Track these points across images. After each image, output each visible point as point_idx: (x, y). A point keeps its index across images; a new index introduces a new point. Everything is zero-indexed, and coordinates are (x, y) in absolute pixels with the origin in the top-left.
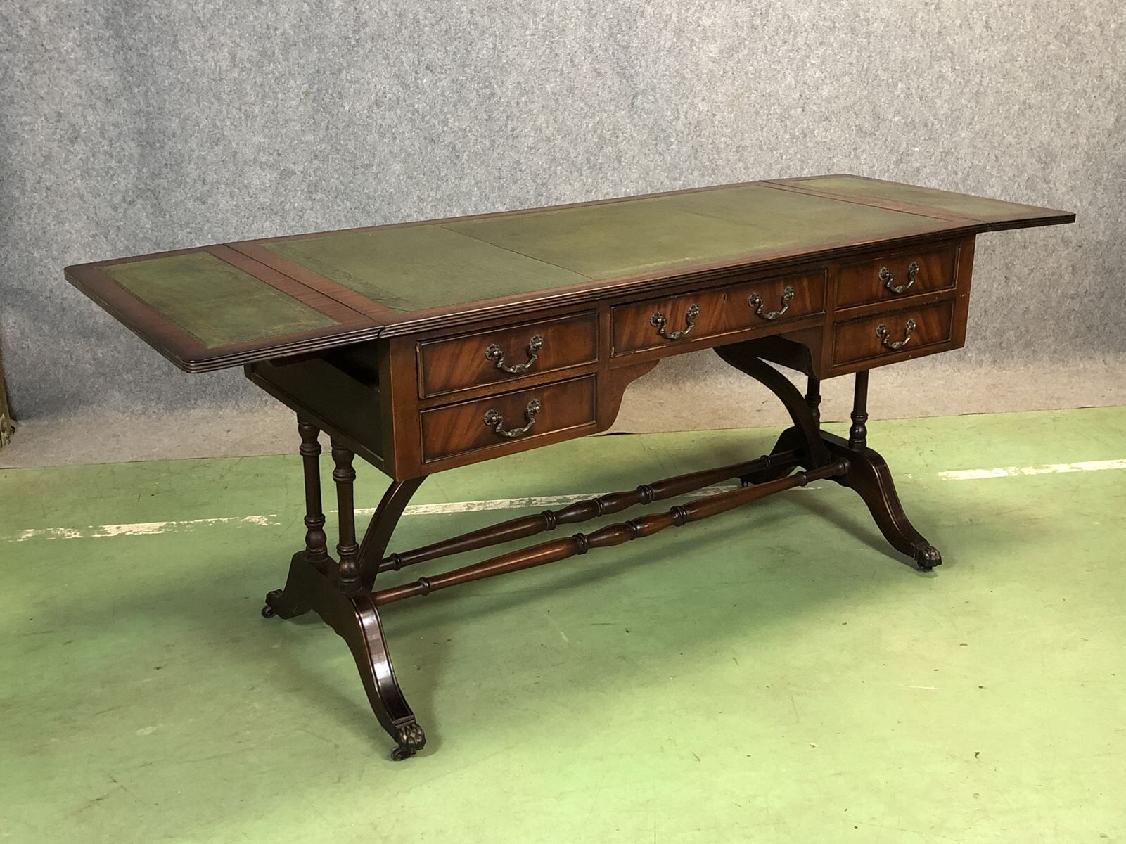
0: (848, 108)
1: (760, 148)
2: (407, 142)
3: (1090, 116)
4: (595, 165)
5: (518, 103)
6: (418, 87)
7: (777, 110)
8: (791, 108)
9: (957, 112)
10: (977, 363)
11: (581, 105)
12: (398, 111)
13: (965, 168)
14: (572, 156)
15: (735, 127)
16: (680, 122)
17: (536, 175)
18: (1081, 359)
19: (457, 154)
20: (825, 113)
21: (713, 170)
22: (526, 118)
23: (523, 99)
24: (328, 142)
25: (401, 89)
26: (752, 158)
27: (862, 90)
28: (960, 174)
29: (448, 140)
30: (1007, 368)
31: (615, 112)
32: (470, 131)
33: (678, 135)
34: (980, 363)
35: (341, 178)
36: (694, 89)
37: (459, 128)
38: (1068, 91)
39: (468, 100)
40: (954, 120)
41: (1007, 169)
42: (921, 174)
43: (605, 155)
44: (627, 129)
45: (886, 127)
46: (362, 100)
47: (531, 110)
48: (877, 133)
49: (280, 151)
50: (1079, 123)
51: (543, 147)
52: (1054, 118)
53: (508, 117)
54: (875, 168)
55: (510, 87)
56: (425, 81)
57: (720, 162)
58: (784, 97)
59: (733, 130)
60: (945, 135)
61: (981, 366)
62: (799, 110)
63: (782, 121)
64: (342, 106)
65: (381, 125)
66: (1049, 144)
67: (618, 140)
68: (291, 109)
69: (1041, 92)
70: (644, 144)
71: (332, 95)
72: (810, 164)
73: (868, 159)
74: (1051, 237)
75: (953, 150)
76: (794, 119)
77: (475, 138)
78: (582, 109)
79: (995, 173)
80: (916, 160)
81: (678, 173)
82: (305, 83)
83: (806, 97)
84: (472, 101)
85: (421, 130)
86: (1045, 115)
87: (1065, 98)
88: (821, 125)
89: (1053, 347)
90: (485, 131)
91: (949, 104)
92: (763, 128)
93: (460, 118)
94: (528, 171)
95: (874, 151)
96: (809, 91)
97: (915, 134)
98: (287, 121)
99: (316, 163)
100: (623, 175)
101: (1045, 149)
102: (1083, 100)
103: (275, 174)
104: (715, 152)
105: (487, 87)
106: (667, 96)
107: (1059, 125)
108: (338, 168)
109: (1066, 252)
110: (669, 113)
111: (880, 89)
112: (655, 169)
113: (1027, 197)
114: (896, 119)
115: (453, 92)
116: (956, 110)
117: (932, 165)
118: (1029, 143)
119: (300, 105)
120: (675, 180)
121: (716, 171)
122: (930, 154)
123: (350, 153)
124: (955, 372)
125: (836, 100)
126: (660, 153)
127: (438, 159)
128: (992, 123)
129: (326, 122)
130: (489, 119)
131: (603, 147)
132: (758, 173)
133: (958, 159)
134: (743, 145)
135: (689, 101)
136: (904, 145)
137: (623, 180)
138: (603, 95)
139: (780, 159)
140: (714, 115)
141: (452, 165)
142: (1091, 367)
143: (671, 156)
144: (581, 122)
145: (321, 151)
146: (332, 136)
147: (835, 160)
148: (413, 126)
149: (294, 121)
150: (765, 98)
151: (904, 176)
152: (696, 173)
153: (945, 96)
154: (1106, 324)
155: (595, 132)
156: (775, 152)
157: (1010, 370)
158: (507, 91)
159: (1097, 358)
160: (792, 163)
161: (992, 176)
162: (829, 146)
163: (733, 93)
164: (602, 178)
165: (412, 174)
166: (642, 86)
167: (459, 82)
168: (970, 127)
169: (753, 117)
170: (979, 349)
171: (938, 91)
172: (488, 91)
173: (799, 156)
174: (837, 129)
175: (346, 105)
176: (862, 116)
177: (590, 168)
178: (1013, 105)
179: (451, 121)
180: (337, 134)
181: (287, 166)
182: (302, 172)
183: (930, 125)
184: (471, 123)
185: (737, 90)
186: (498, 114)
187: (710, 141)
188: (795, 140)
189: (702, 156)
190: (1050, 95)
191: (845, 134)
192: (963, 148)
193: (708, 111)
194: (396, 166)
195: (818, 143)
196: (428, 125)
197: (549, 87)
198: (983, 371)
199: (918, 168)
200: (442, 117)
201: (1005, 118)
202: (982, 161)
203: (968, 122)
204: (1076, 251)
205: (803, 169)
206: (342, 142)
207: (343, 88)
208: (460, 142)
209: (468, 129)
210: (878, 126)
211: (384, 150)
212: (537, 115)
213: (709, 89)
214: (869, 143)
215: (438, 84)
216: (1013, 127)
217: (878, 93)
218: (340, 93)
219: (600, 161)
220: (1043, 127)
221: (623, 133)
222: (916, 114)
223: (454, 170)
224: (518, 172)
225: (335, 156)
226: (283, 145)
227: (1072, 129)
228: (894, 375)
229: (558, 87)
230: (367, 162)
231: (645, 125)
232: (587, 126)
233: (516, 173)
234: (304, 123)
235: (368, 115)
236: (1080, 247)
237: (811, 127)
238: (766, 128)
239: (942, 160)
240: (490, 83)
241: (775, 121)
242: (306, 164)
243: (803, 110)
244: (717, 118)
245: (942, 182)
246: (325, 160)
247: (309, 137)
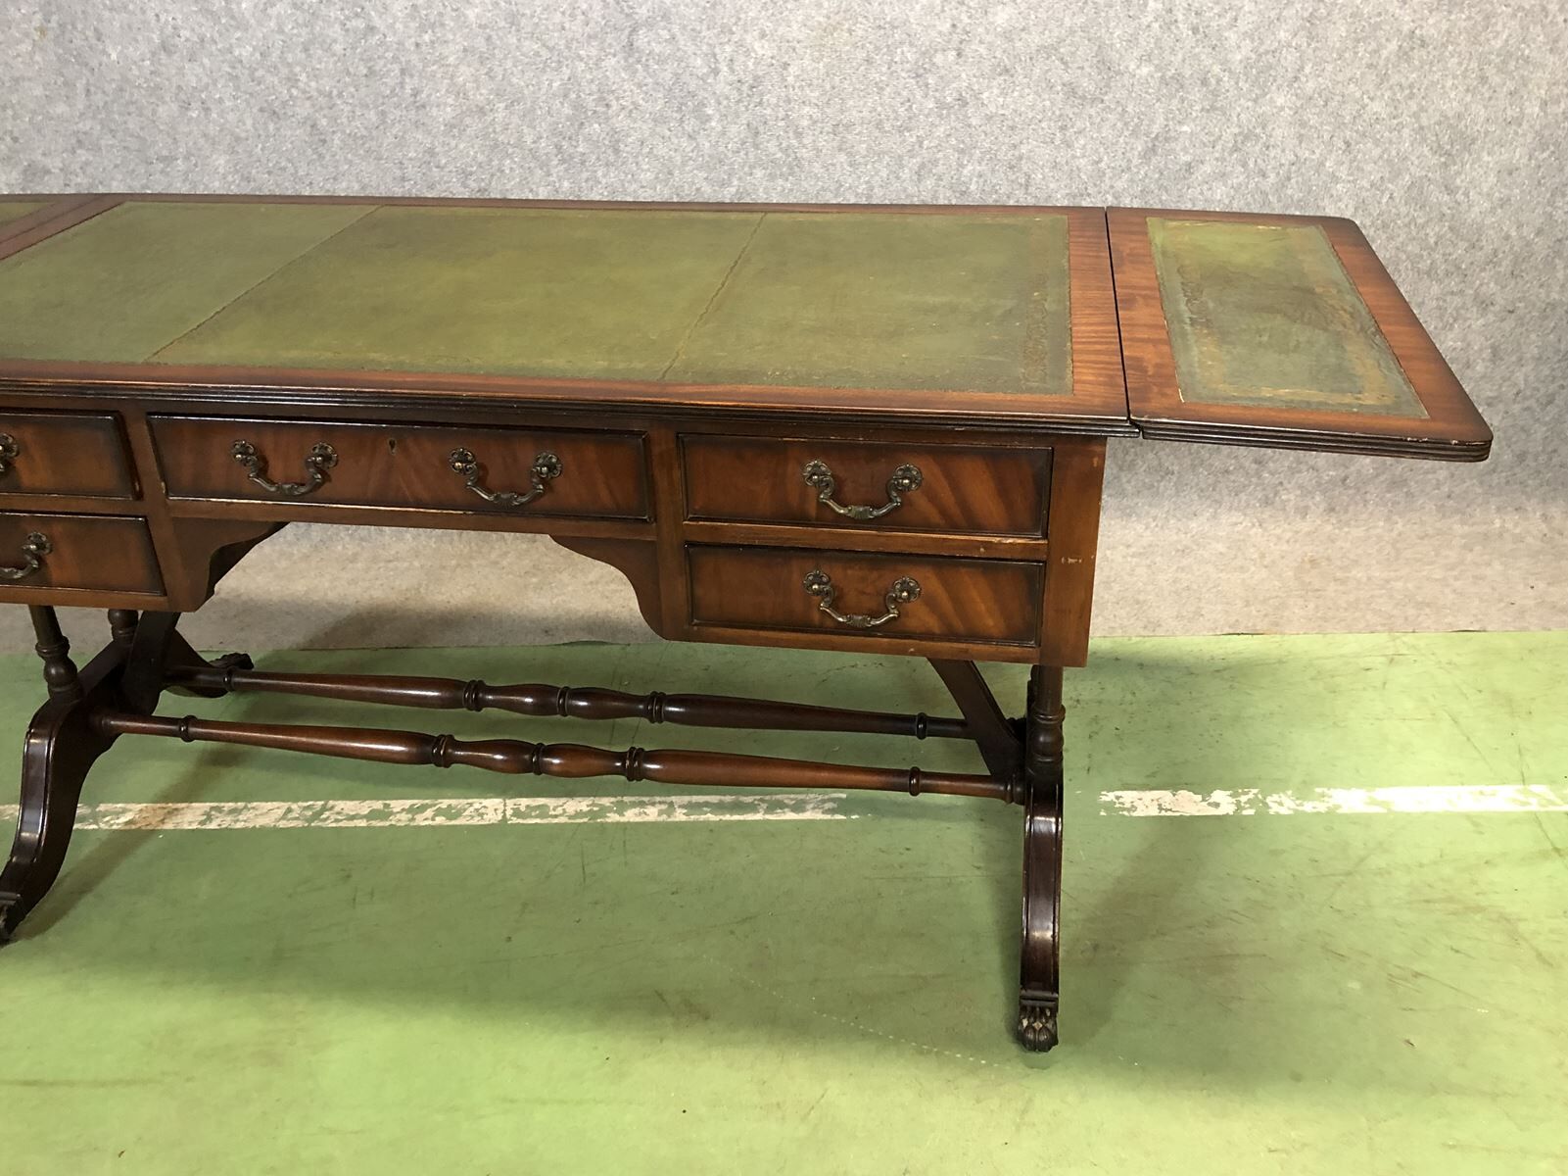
0: (1048, 50)
1: (879, 125)
2: (231, 117)
3: (1551, 59)
4: (571, 157)
5: (417, 45)
6: (233, 17)
7: (909, 55)
8: (936, 51)
9: (1269, 56)
10: (1297, 510)
11: (536, 47)
12: (206, 61)
13: (1282, 165)
14: (529, 140)
15: (828, 87)
16: (721, 77)
17: (467, 175)
18: (1498, 509)
19: (323, 137)
20: (1002, 60)
21: (791, 168)
22: (435, 72)
23: (427, 37)
24: (94, 118)
25: (203, 21)
26: (864, 146)
27: (1074, 14)
28: (1272, 176)
29: (303, 110)
30: (1353, 523)
31: (600, 60)
32: (340, 96)
33: (720, 104)
34: (1303, 512)
35: (128, 180)
36: (742, 16)
37: (320, 92)
38: (1510, 10)
39: (329, 41)
40: (1261, 73)
41: (1369, 167)
42: (1194, 177)
43: (588, 139)
44: (625, 91)
45: (1124, 86)
46: (137, 41)
47: (442, 57)
48: (1106, 98)
49: (16, 134)
50: (1526, 73)
51: (474, 125)
52: (1474, 65)
53: (403, 72)
54: (1102, 165)
55: (399, 14)
56: (244, 6)
57: (803, 153)
58: (920, 29)
59: (825, 93)
60: (1242, 101)
61: (1303, 518)
62: (952, 55)
63: (918, 76)
64: (104, 52)
65: (179, 87)
66: (1459, 117)
67: (610, 111)
68: (20, 59)
69: (1450, 12)
70: (659, 120)
71: (84, 34)
72: (975, 157)
73: (1089, 147)
74: (1452, 293)
75: (1258, 131)
76: (943, 72)
77: (349, 108)
78: (537, 54)
79: (1343, 172)
80: (1185, 150)
81: (725, 172)
82: (34, 13)
83: (964, 29)
84: (335, 41)
85: (251, 94)
86: (1455, 60)
87: (1500, 24)
88: (995, 83)
89: (1445, 489)
90: (367, 96)
91: (1253, 41)
92: (882, 89)
93: (317, 72)
94: (451, 167)
95: (1099, 132)
96: (970, 17)
97: (1182, 100)
98: (16, 80)
99: (83, 155)
100: (627, 175)
101: (1450, 126)
102: (1539, 28)
103: (14, 173)
104: (791, 134)
105: (357, 15)
106: (693, 30)
107: (1483, 79)
108: (118, 162)
109: (1481, 321)
110: (699, 62)
111: (1112, 13)
112: (684, 164)
113: (1407, 220)
114: (1145, 70)
115: (297, 25)
116: (1267, 52)
117: (1217, 159)
118: (1416, 115)
119: (35, 53)
120: (723, 185)
121: (796, 169)
122: (1212, 139)
123: (132, 136)
124: (1254, 525)
125: (1023, 35)
126: (690, 136)
127: (290, 146)
128: (1340, 78)
129: (84, 82)
130: (371, 73)
131: (582, 124)
132: (877, 174)
133: (1268, 148)
134: (844, 122)
135: (735, 38)
136: (1160, 120)
137: (627, 185)
138: (573, 28)
139: (917, 147)
140: (786, 66)
141: (315, 157)
142: (1516, 525)
143: (710, 141)
144: (538, 78)
145: (85, 133)
146: (98, 107)
147: (1024, 149)
148: (237, 88)
149: (30, 79)
150: (882, 32)
151: (1160, 179)
152: (759, 173)
153: (1243, 25)
154: (1555, 451)
155: (566, 96)
156: (907, 134)
157: (1358, 527)
158: (394, 23)
159: (1529, 509)
160: (940, 155)
161: (1335, 178)
162: (1010, 123)
163: (820, 23)
164: (587, 181)
165: (250, 173)
166: (643, 12)
167: (306, 7)
168: (1296, 85)
169: (862, 68)
170: (1301, 487)
171: (1230, 15)
172: (360, 24)
173: (954, 142)
174: (1027, 91)
175: (110, 50)
176: (1076, 65)
177: (563, 161)
178: (1387, 40)
179: (303, 77)
180: (106, 103)
181: (33, 158)
182: (62, 170)
183: (1213, 81)
184: (339, 81)
185: (829, 18)
186: (385, 66)
187: (782, 114)
188: (945, 112)
189: (768, 142)
190: (1469, 18)
191: (1044, 100)
192: (1279, 127)
193: (772, 58)
194: (217, 159)
195: (989, 118)
196: (263, 87)
197: (471, 14)
198: (1305, 526)
199: (1189, 166)
200: (284, 71)
201: (1370, 66)
202: (1317, 151)
203: (1290, 75)
204: (1503, 320)
205: (962, 166)
206: (116, 117)
207: (100, 20)
208: (325, 116)
209: (335, 92)
210: (1108, 86)
211: (190, 133)
212: (457, 66)
213: (773, 14)
214: (1090, 117)
215: (269, 11)
216: (1386, 85)
217: (1107, 20)
218: (96, 30)
219: (580, 149)
220: (1449, 83)
221: (617, 99)
222: (1184, 61)
223: (322, 166)
224: (435, 169)
225: (110, 142)
226: (18, 121)
227: (1511, 85)
228: (1140, 528)
229: (490, 15)
230: (165, 153)
231: (658, 84)
232: (550, 85)
233: (430, 170)
234: (49, 84)
235: (152, 68)
236: (1510, 312)
237: (976, 87)
238: (888, 89)
239: (1235, 149)
240: (363, 9)
241: (903, 74)
242: (65, 155)
243: (959, 55)
244: (790, 69)
245: (1236, 191)
246: (96, 149)
247: (61, 108)
